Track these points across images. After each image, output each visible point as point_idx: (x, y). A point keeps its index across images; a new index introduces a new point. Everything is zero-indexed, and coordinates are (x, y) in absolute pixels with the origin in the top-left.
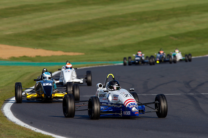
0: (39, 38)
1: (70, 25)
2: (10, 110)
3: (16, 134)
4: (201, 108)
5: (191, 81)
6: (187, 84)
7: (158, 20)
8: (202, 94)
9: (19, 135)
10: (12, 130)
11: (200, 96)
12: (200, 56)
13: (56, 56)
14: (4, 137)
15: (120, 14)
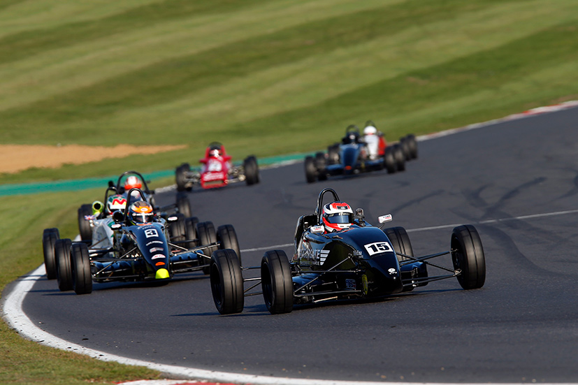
0: (67, 116)
1: (142, 74)
2: (21, 310)
3: (53, 372)
4: (524, 257)
5: (481, 189)
6: (474, 196)
7: (371, 37)
8: (518, 220)
9: (60, 374)
10: (40, 362)
11: (513, 225)
12: (494, 121)
13: (115, 160)
14: (25, 383)
15: (270, 31)
